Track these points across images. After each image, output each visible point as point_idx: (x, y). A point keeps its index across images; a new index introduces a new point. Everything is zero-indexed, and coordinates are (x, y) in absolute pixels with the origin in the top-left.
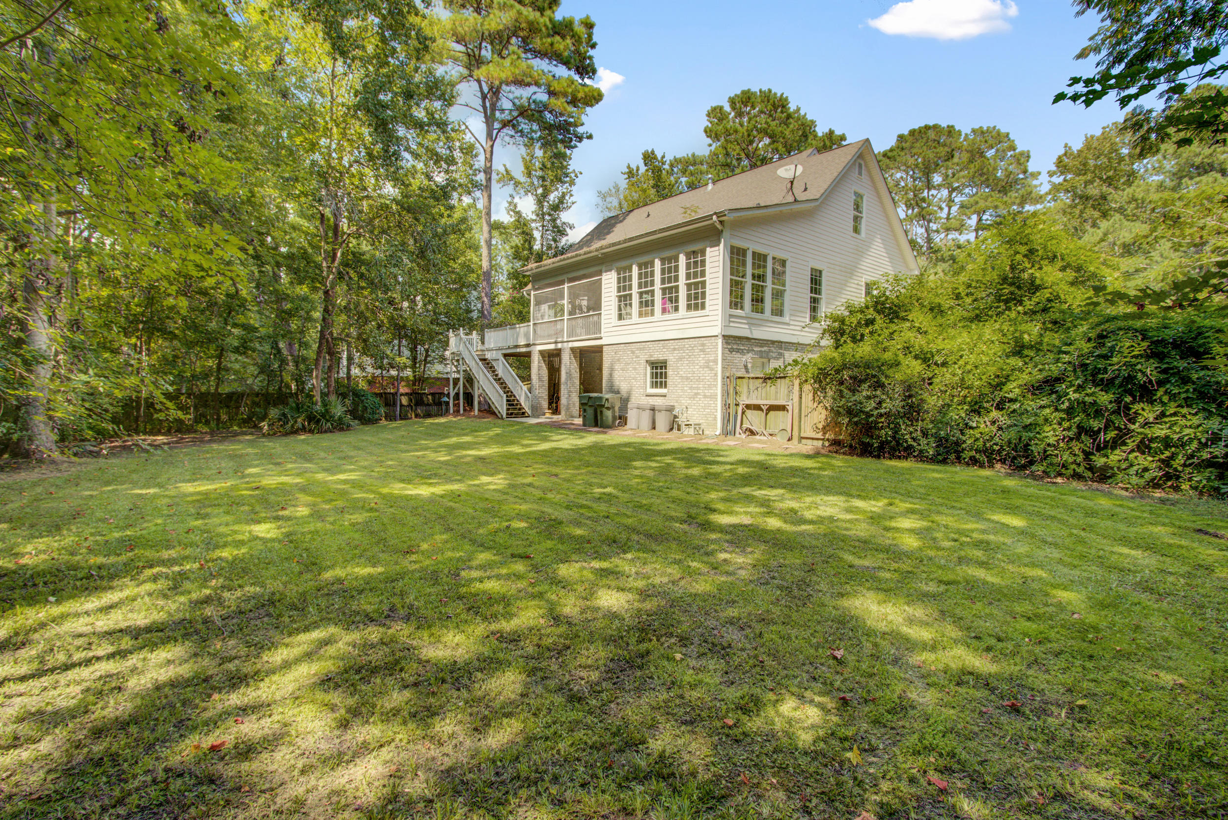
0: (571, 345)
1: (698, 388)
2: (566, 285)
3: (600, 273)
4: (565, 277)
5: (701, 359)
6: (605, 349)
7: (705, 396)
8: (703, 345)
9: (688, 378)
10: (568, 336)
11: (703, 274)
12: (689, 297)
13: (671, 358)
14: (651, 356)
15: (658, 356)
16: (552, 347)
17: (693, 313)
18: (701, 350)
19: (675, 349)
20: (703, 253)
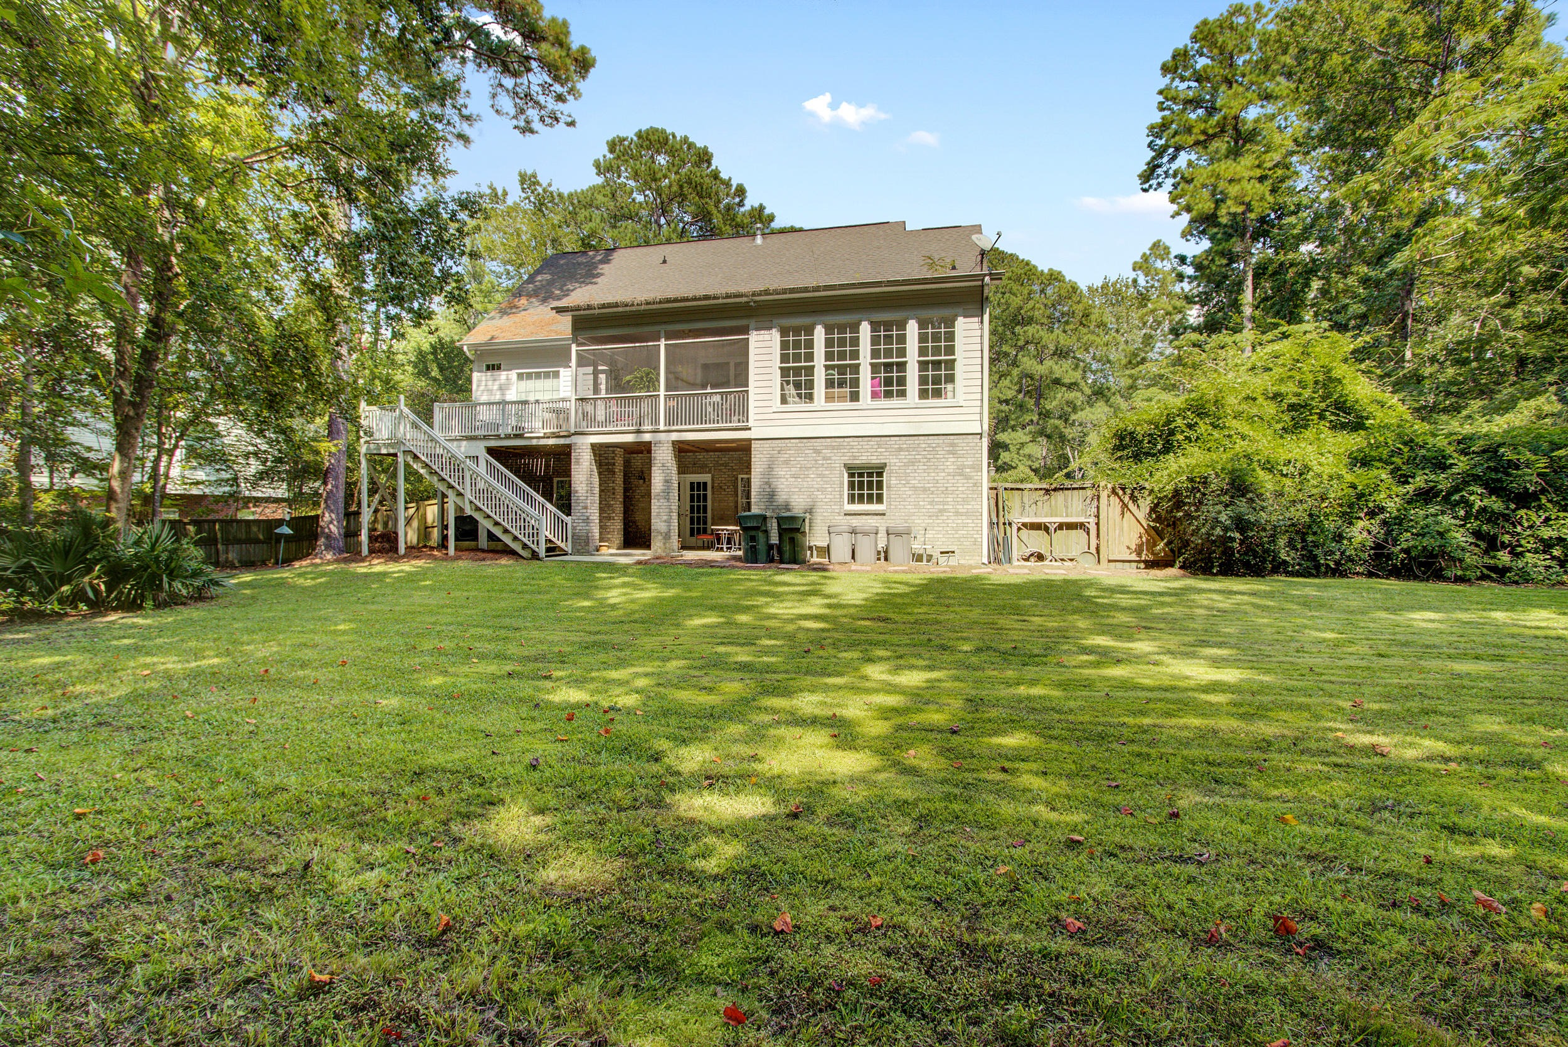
0: (675, 436)
1: (945, 503)
2: (663, 343)
3: (745, 330)
4: (662, 328)
5: (950, 464)
6: (754, 445)
7: (957, 513)
8: (953, 445)
9: (925, 490)
10: (668, 422)
11: (950, 350)
12: (923, 380)
13: (894, 463)
14: (855, 458)
15: (867, 457)
16: (629, 438)
17: (932, 402)
18: (949, 452)
19: (900, 449)
20: (950, 323)
